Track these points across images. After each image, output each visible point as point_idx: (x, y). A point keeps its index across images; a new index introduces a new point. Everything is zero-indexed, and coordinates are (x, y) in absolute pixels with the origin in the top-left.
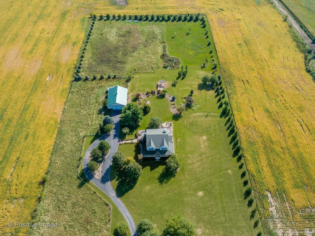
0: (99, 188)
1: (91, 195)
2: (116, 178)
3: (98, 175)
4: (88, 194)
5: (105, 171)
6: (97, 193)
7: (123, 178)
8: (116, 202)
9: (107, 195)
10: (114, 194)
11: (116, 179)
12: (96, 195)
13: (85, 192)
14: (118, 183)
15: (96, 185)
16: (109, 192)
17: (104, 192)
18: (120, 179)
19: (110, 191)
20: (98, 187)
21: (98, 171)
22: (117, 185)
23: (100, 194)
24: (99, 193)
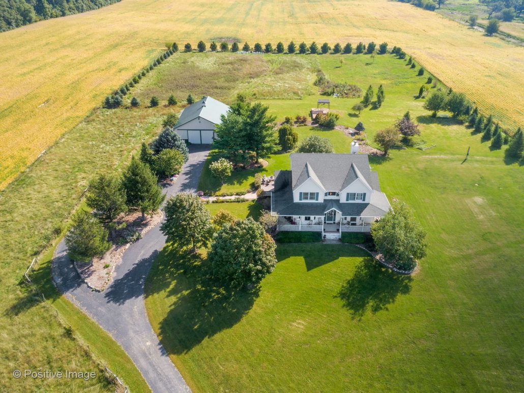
0: (94, 320)
1: (50, 343)
2: (171, 287)
3: (100, 278)
4: (38, 336)
5: (131, 267)
6: (77, 335)
7: (199, 287)
8: (152, 375)
9: (119, 344)
10: (148, 344)
11: (168, 290)
12: (72, 343)
13: (26, 332)
14: (174, 304)
15: (84, 310)
16: (131, 334)
17: (110, 335)
18: (187, 290)
19: (136, 332)
20: (90, 316)
21: (106, 267)
22: (169, 310)
23: (88, 339)
24: (84, 335)
